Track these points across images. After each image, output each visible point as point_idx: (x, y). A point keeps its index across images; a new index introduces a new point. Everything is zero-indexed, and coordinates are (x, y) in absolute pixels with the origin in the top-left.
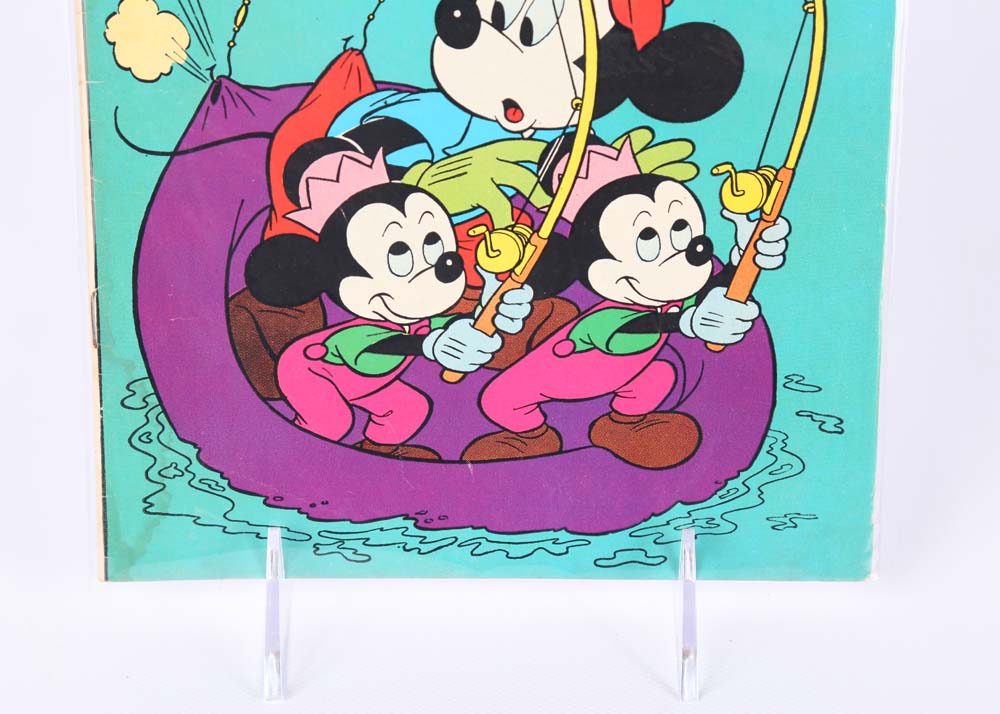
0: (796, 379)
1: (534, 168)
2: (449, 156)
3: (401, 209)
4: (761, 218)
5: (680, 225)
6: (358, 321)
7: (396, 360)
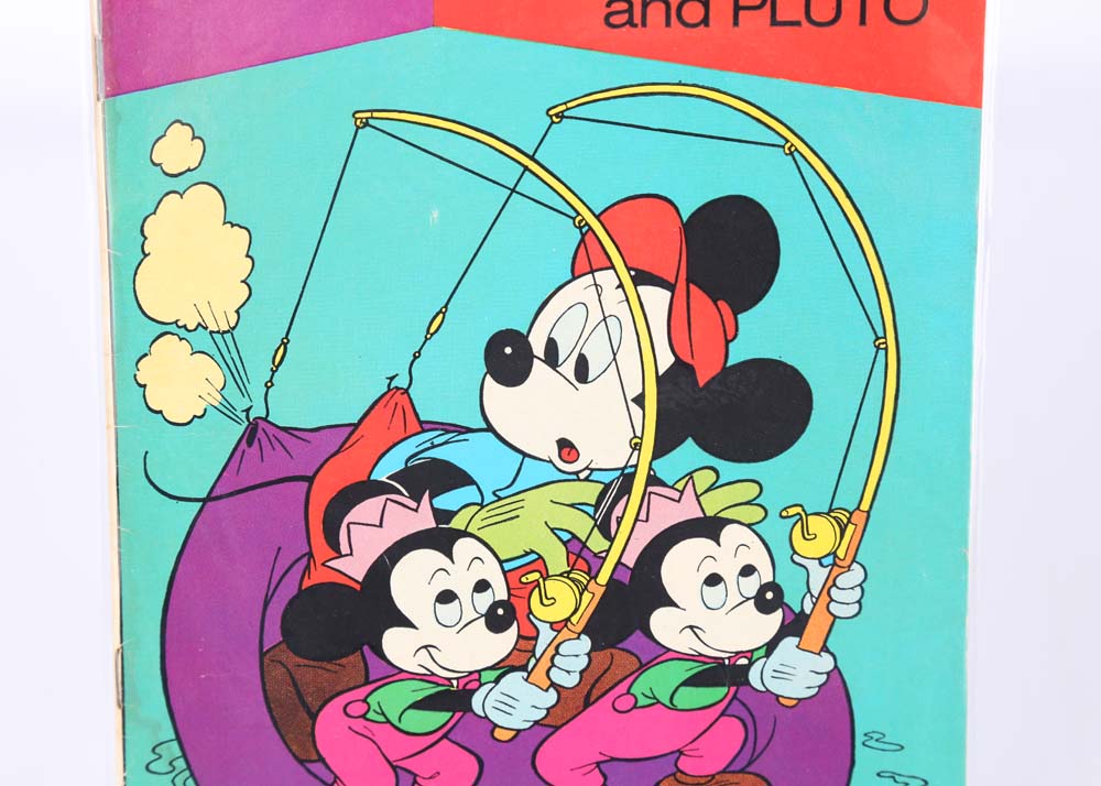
0: (876, 736)
1: (591, 510)
2: (500, 499)
3: (449, 555)
4: (835, 564)
5: (748, 571)
6: (403, 675)
7: (443, 716)
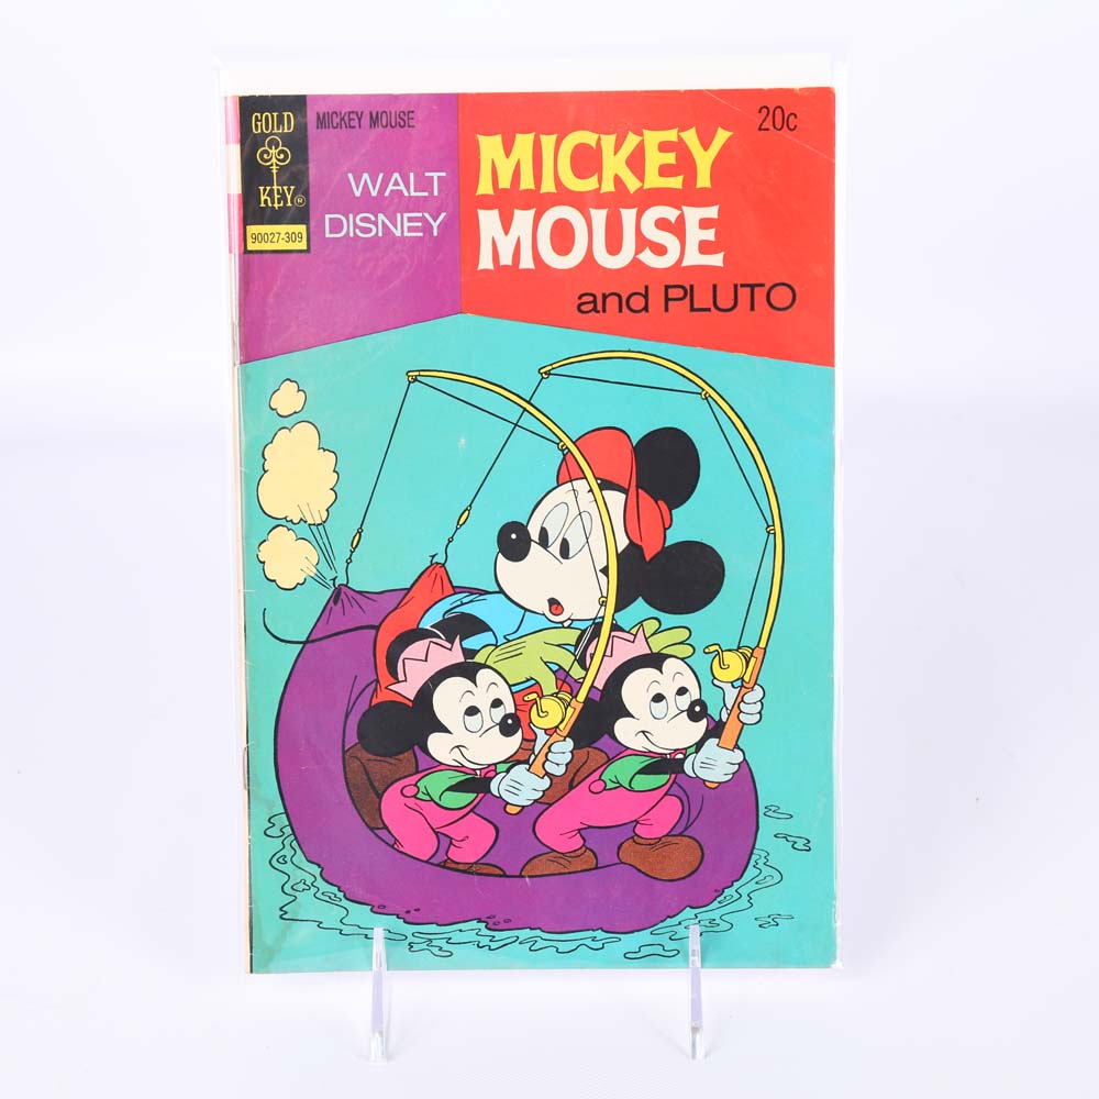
0: (773, 808)
1: (572, 649)
2: (509, 641)
3: (474, 682)
4: (742, 685)
5: (682, 691)
6: (442, 767)
7: (471, 796)
